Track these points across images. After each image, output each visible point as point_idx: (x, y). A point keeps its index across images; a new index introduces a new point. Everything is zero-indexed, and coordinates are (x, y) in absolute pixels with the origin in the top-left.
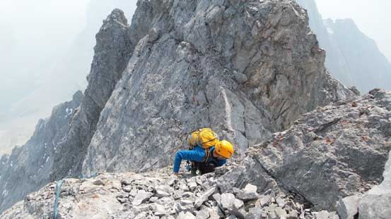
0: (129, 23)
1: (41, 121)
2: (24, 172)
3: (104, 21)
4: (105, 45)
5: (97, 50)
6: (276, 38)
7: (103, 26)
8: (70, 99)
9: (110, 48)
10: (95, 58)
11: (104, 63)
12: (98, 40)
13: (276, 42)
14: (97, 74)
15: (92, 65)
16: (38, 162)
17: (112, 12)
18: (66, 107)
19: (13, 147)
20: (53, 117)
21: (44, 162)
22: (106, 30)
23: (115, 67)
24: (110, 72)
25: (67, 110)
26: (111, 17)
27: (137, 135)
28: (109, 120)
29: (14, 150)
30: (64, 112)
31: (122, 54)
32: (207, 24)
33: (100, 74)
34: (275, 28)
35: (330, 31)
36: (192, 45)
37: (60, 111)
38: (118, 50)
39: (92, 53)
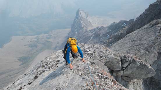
1: (114, 22)
2: (100, 35)
4: (151, 10)
7: (155, 3)
8: (128, 20)
9: (151, 12)
10: (144, 13)
11: (145, 17)
14: (140, 19)
15: (141, 15)
16: (105, 35)
18: (125, 22)
19: (102, 26)
20: (118, 24)
21: (106, 36)
23: (148, 20)
24: (145, 21)
25: (124, 24)
27: (129, 47)
28: (127, 38)
29: (102, 27)
30: (123, 24)
31: (155, 17)
33: (141, 19)
37: (122, 23)
38: (154, 14)
39: (144, 11)
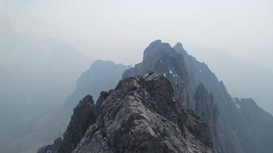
0: (95, 103)
3: (80, 101)
5: (72, 118)
6: (142, 146)
12: (74, 112)
13: (142, 148)
17: (86, 97)
22: (80, 107)
26: (84, 99)
32: (115, 132)
34: (141, 141)
35: (238, 106)
36: (108, 140)
